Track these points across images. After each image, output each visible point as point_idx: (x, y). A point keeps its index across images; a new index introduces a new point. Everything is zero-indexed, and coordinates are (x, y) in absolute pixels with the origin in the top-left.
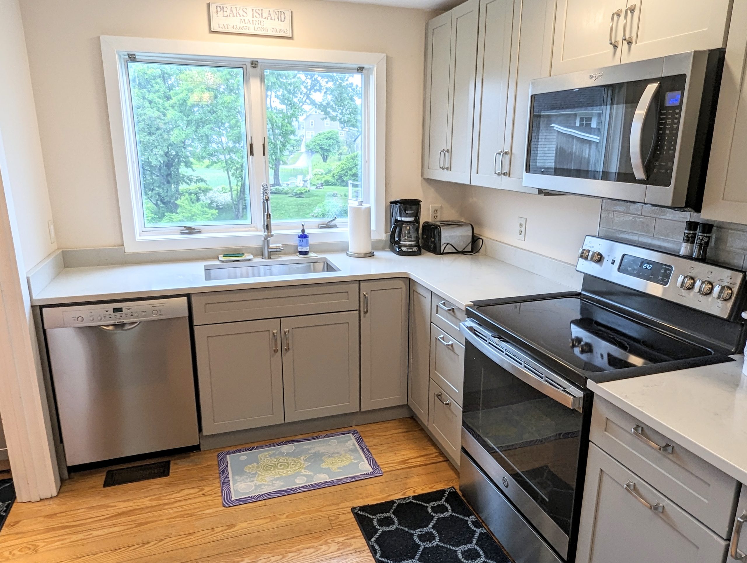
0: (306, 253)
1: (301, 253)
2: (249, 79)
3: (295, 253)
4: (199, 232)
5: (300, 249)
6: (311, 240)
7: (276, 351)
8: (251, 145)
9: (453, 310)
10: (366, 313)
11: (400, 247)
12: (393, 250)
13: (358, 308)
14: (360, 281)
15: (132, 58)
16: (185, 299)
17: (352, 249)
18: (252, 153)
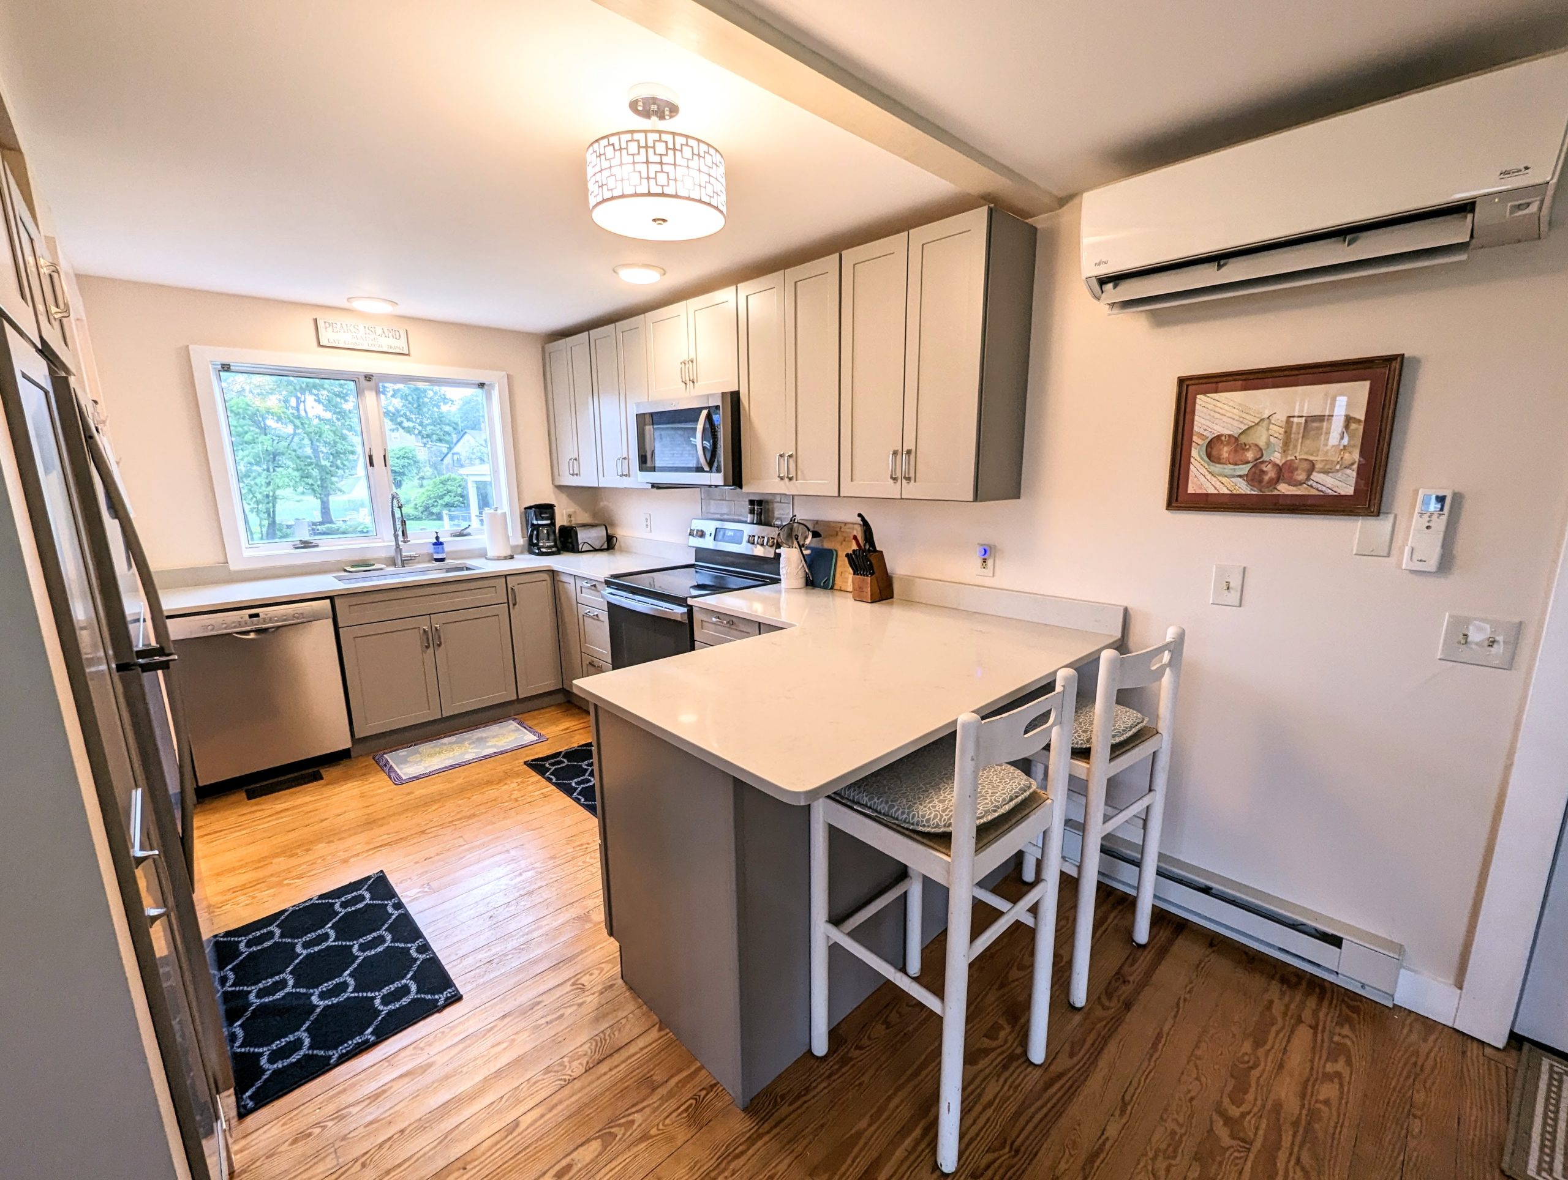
0: (442, 560)
1: (437, 560)
2: (363, 392)
3: (429, 561)
4: (317, 546)
5: (436, 556)
6: (447, 548)
7: (428, 647)
8: (370, 457)
9: (595, 586)
10: (514, 605)
11: (539, 549)
12: (531, 552)
13: (506, 601)
14: (506, 576)
15: (226, 368)
16: (328, 601)
17: (490, 554)
18: (372, 464)
